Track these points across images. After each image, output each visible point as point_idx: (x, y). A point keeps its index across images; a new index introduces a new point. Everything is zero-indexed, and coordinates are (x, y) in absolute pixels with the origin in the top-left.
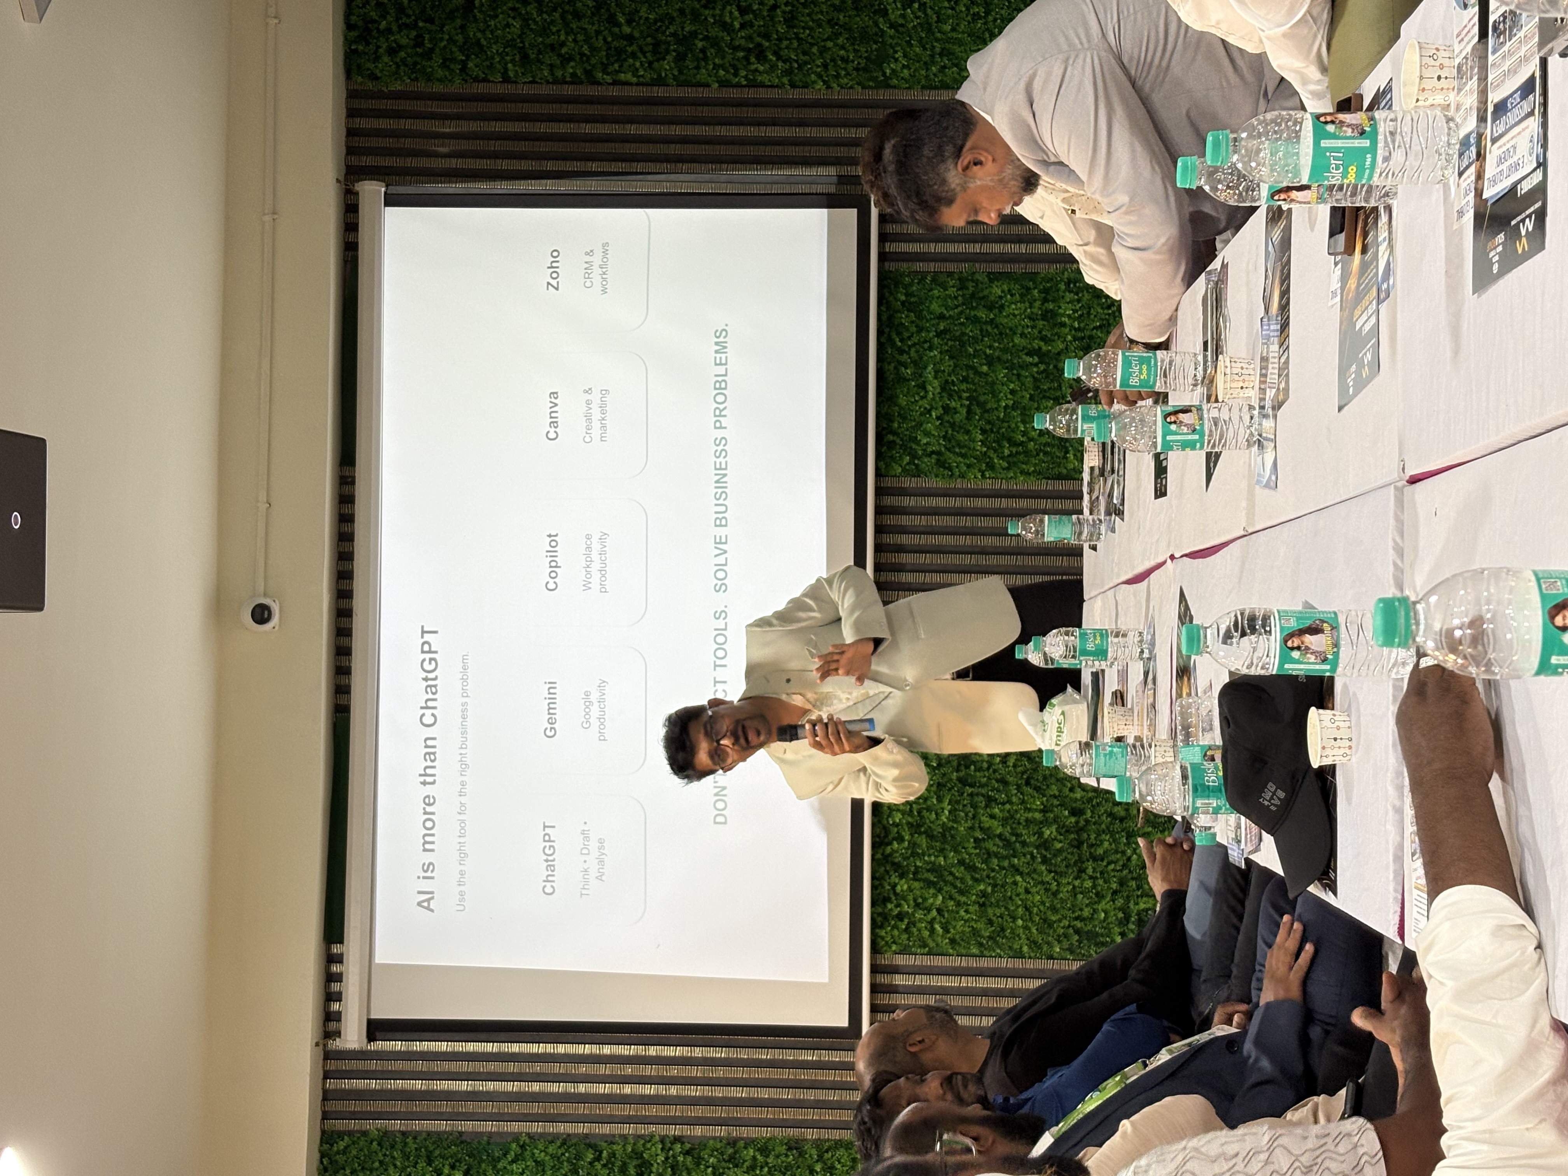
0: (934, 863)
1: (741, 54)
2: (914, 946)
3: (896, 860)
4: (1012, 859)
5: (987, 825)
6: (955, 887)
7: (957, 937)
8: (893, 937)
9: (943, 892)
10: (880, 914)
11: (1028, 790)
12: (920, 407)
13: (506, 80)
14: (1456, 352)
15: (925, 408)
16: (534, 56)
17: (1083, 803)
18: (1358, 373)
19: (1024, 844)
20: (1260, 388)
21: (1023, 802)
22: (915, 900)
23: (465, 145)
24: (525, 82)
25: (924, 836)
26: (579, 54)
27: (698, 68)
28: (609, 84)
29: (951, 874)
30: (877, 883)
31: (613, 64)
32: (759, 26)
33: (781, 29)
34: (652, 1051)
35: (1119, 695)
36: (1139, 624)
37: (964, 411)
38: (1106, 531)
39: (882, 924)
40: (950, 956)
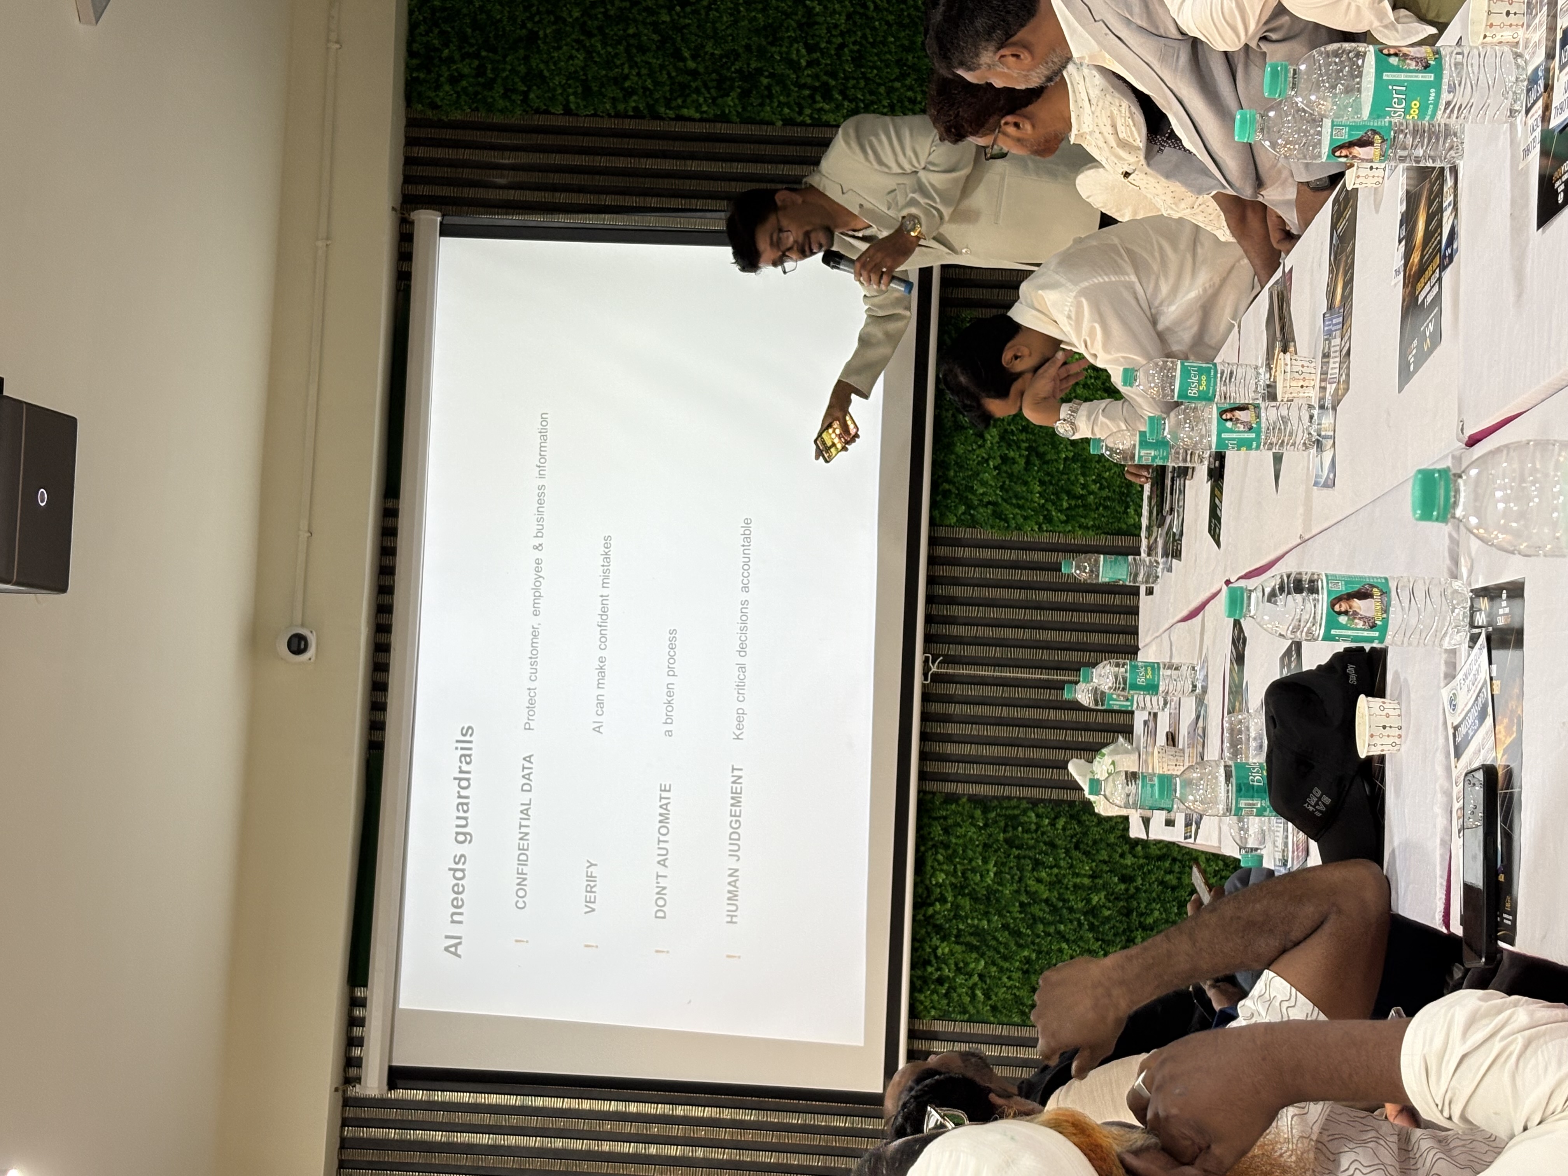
0: (977, 927)
1: (807, 92)
2: (954, 1011)
3: (938, 922)
4: (1058, 925)
5: (1033, 889)
6: (999, 952)
7: (999, 1004)
8: (932, 1001)
9: (986, 957)
10: (919, 978)
11: (1076, 854)
12: (977, 457)
13: (568, 112)
14: (1519, 296)
15: (983, 458)
16: (596, 89)
17: (1134, 869)
18: (1420, 347)
19: (1071, 910)
20: (1320, 387)
21: (1071, 866)
22: (956, 964)
23: (523, 177)
24: (587, 116)
25: (967, 898)
26: (642, 88)
27: (762, 105)
28: (672, 119)
29: (995, 938)
30: (917, 945)
31: (676, 99)
32: (826, 65)
33: (849, 68)
34: (680, 1111)
35: (1170, 737)
36: (1193, 659)
37: (1022, 462)
38: (1163, 572)
39: (921, 988)
40: (990, 1023)
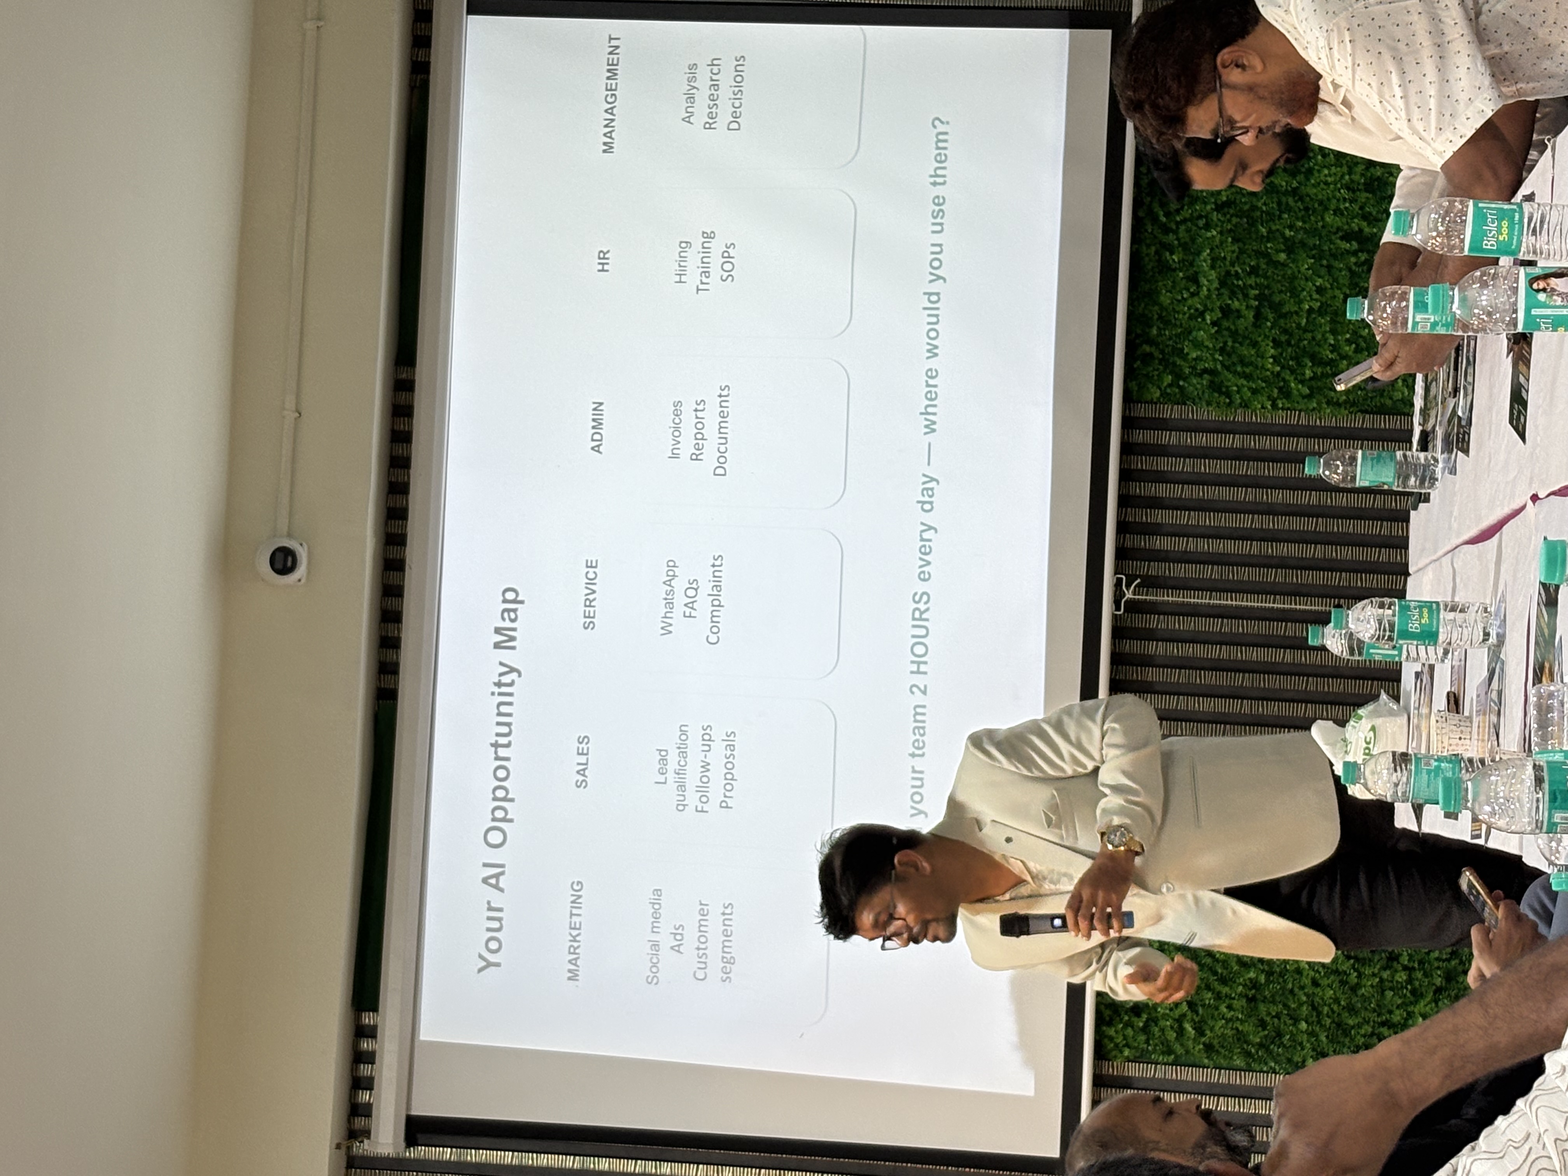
2: (1154, 1051)
6: (1215, 973)
7: (1215, 1042)
8: (1125, 1037)
10: (1108, 1006)
12: (1189, 309)
15: (1197, 310)
35: (1452, 701)
36: (1485, 598)
37: (1250, 315)
38: (1443, 473)
39: (1111, 1020)
40: (1204, 1067)
